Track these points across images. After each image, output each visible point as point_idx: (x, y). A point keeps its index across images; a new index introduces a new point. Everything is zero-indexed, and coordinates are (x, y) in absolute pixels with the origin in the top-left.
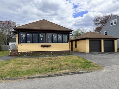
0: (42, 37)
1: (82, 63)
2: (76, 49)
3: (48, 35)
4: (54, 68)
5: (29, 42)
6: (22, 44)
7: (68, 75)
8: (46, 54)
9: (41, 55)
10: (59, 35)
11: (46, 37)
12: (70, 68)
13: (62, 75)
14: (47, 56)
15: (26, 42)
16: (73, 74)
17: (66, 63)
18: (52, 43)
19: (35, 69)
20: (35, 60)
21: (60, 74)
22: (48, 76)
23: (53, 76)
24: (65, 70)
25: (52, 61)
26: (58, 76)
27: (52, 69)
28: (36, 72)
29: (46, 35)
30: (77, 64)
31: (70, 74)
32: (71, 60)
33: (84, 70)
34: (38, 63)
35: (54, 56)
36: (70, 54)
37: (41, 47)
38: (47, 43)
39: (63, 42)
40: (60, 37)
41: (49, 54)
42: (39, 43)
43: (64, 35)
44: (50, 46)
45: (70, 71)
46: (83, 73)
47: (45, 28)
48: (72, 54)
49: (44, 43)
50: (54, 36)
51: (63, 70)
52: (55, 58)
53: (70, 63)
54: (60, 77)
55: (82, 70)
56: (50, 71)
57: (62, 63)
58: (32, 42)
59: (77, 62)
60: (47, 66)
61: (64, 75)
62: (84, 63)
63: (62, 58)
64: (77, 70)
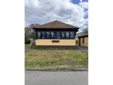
0: (53, 34)
1: (84, 59)
2: (83, 44)
3: (58, 33)
4: (55, 61)
5: (44, 38)
6: (38, 40)
7: (64, 71)
8: (55, 48)
9: (52, 48)
10: (66, 33)
11: (56, 34)
12: (69, 64)
13: (58, 70)
14: (55, 50)
15: (42, 38)
16: (70, 71)
17: (68, 57)
18: (61, 39)
19: (39, 61)
20: (44, 52)
21: (57, 70)
22: (45, 70)
23: (50, 70)
24: (64, 65)
25: (56, 54)
26: (54, 71)
27: (53, 63)
28: (38, 64)
29: (56, 33)
30: (78, 59)
31: (66, 71)
32: (74, 54)
33: (83, 67)
34: (45, 56)
35: (61, 50)
36: (76, 49)
37: (52, 42)
38: (57, 39)
39: (70, 39)
40: (68, 34)
41: (58, 48)
42: (50, 39)
43: (71, 33)
44: (59, 41)
45: (68, 67)
46: (80, 70)
47: (55, 27)
48: (78, 49)
49: (54, 39)
50: (63, 33)
51: (62, 65)
52: (61, 52)
53: (71, 58)
54: (56, 72)
55: (81, 67)
56: (50, 65)
57: (64, 58)
58: (46, 38)
59: (79, 57)
60: (50, 59)
61: (60, 71)
62: (85, 59)
63: (67, 52)
64: (76, 66)
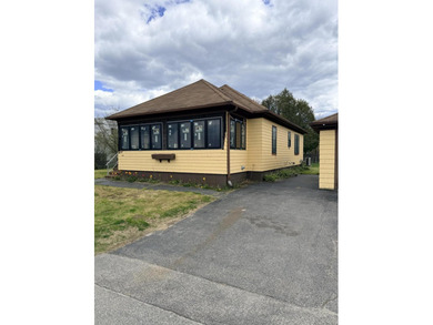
3: (170, 126)
6: (124, 152)
10: (196, 124)
11: (165, 132)
15: (130, 149)
18: (179, 148)
29: (165, 127)
36: (230, 188)
38: (168, 149)
39: (206, 147)
40: (199, 129)
43: (210, 123)
44: (173, 157)
49: (161, 149)
50: (184, 128)
58: (140, 147)
